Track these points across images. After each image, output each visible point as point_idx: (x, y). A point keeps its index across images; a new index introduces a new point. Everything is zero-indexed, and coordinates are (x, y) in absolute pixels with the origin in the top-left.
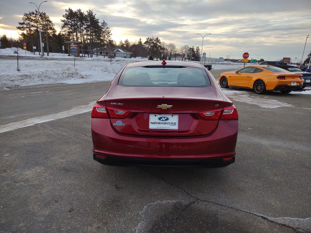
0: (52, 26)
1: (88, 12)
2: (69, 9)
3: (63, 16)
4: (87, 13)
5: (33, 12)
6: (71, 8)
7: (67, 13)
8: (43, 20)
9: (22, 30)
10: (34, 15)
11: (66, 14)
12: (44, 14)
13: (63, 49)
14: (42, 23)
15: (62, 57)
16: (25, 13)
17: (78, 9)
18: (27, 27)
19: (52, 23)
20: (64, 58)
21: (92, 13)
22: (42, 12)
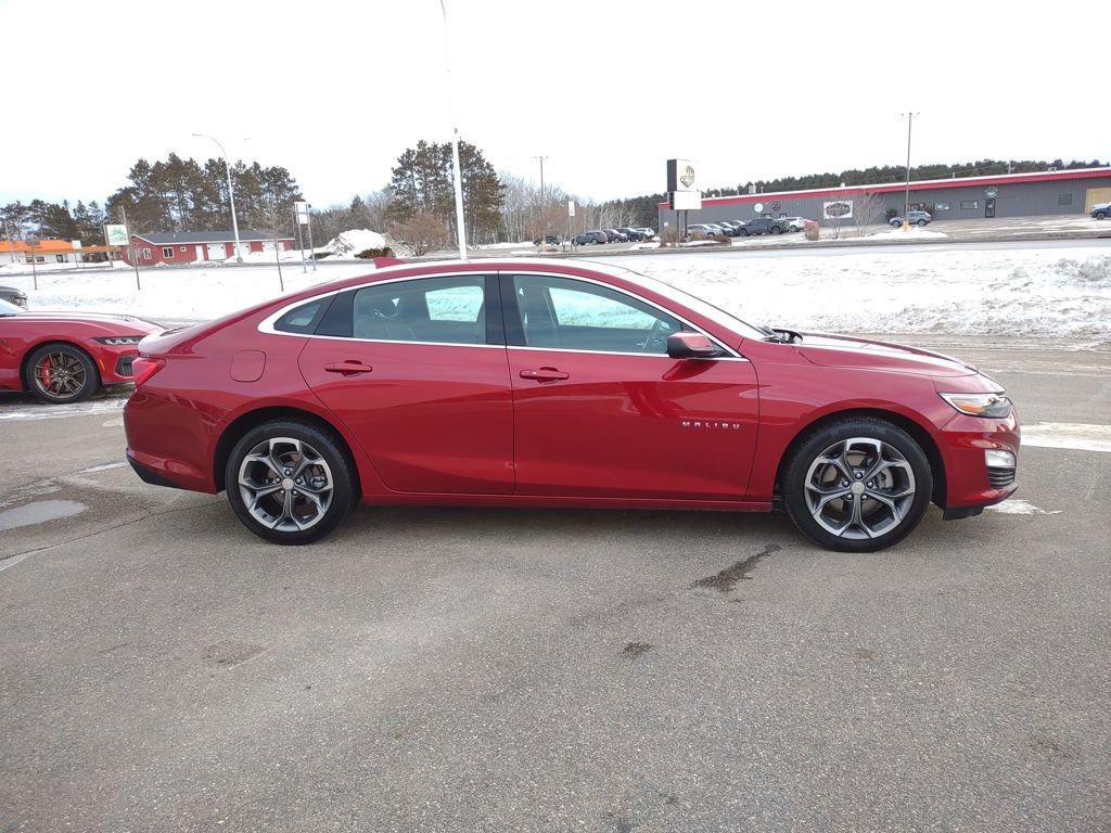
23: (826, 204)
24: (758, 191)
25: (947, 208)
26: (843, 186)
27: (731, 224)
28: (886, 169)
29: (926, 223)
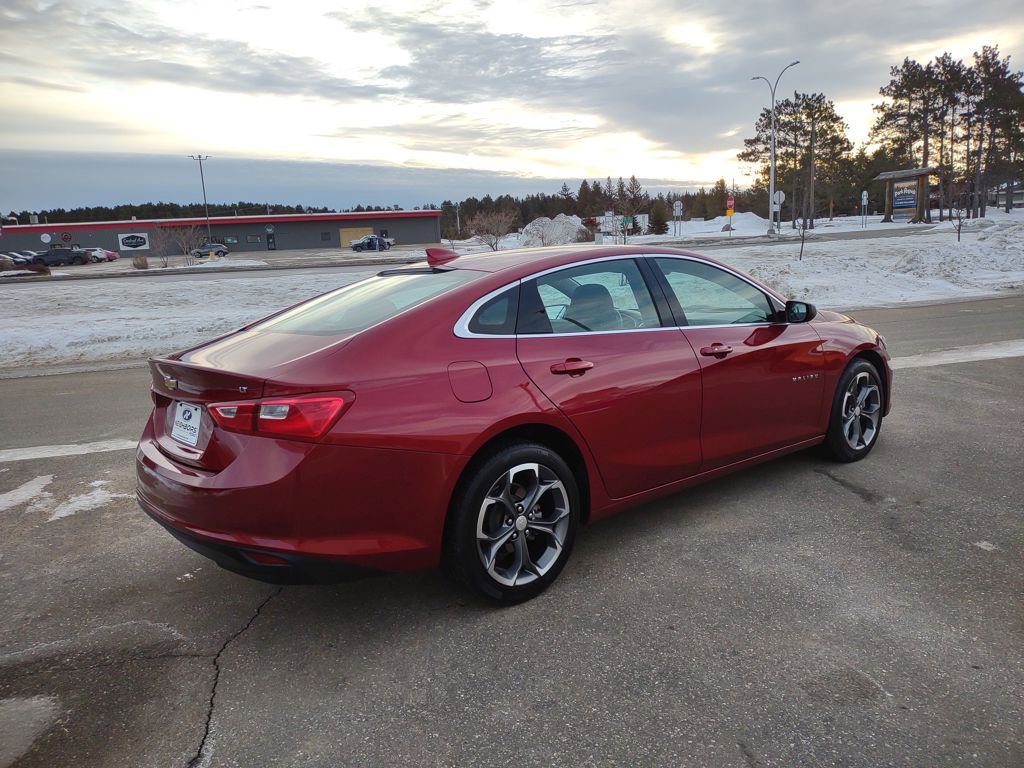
0: (842, 131)
1: (978, 57)
2: (907, 63)
3: (882, 91)
4: (974, 60)
5: (787, 100)
6: (910, 59)
7: (898, 78)
8: (814, 119)
9: (751, 160)
10: (789, 109)
11: (893, 82)
12: (820, 99)
13: (865, 202)
14: (810, 129)
15: (859, 228)
16: (765, 109)
17: (940, 55)
18: (767, 149)
19: (842, 123)
20: (864, 229)
21: (994, 56)
22: (814, 95)
23: (121, 237)
24: (41, 222)
25: (235, 241)
26: (134, 220)
27: (21, 254)
28: (160, 206)
29: (225, 254)
